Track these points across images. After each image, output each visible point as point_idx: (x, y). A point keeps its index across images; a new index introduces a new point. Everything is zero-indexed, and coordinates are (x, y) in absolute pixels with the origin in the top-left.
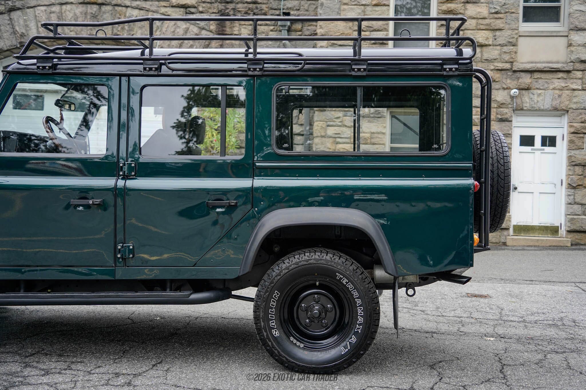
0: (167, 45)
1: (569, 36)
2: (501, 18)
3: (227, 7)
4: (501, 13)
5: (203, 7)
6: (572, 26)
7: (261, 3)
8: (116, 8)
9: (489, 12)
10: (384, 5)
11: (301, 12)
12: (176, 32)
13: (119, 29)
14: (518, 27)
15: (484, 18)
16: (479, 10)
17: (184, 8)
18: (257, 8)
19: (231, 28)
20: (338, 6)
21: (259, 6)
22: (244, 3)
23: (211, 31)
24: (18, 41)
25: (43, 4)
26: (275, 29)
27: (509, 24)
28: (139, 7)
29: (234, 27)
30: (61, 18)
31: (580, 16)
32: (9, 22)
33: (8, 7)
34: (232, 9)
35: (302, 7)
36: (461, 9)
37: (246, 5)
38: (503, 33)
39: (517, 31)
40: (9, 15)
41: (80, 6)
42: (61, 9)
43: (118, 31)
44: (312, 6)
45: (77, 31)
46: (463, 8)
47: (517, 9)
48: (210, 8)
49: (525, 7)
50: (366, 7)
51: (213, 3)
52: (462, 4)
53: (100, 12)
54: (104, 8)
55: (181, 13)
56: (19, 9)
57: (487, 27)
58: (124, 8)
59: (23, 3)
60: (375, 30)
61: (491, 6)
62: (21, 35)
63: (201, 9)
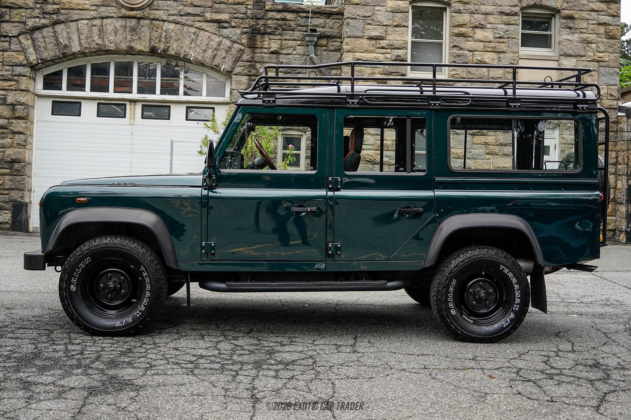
0: (201, 56)
1: (560, 60)
2: (504, 43)
3: (258, 23)
4: (504, 38)
5: (236, 23)
6: (562, 53)
7: (289, 20)
8: (154, 22)
9: (494, 36)
10: (404, 26)
11: (327, 30)
12: (210, 44)
13: (156, 41)
14: (518, 51)
15: (490, 42)
16: (486, 34)
17: (217, 23)
18: (285, 24)
19: (261, 42)
20: (362, 26)
21: (287, 22)
22: (274, 20)
23: (243, 45)
24: (61, 52)
25: (85, 17)
26: (302, 44)
27: (511, 48)
28: (175, 22)
29: (264, 41)
30: (102, 30)
31: (568, 44)
32: (53, 34)
33: (53, 21)
34: (262, 25)
35: (327, 25)
36: (470, 33)
37: (275, 21)
38: (506, 55)
39: (517, 54)
40: (53, 28)
41: (120, 20)
42: (102, 23)
43: (156, 43)
44: (336, 24)
45: (117, 43)
46: (472, 32)
47: (517, 36)
48: (242, 23)
49: (522, 34)
50: (387, 27)
51: (245, 19)
52: (471, 29)
53: (138, 25)
54: (142, 22)
55: (215, 27)
56: (63, 22)
57: (493, 50)
58: (161, 22)
59: (66, 17)
60: (396, 48)
61: (495, 31)
62: (64, 47)
63: (233, 24)
